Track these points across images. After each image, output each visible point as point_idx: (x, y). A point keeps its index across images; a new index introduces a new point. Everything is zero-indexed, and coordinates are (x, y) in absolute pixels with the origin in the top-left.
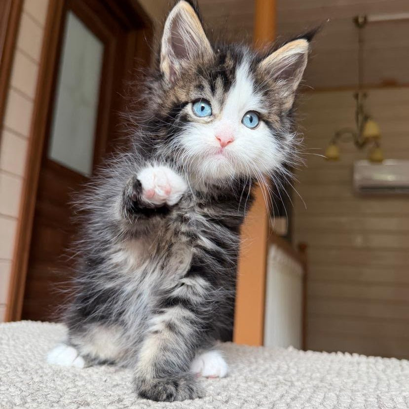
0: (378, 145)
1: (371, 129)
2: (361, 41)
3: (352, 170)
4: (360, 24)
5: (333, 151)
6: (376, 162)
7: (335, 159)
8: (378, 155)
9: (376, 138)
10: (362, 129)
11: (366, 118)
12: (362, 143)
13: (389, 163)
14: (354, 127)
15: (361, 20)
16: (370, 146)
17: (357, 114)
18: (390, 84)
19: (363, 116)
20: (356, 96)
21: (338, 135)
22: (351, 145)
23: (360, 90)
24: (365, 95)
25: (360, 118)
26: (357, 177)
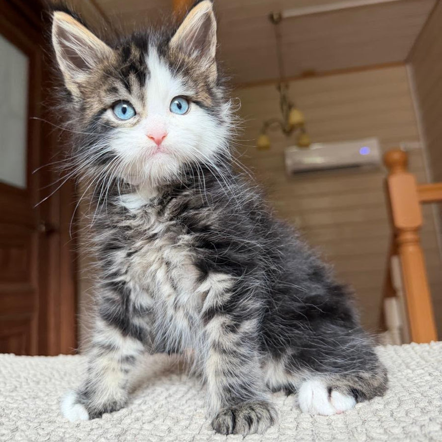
0: (303, 131)
1: (296, 117)
2: (278, 36)
3: (283, 156)
4: (275, 20)
5: (263, 141)
6: (304, 146)
7: (266, 148)
8: (305, 140)
9: (301, 125)
10: (287, 117)
11: (290, 107)
12: (289, 130)
13: (316, 147)
14: (280, 116)
15: (275, 17)
16: (297, 133)
17: (282, 104)
18: (309, 74)
19: (287, 106)
20: (279, 88)
21: (267, 125)
22: (280, 134)
23: (282, 82)
24: (287, 87)
25: (285, 108)
26: (289, 162)
